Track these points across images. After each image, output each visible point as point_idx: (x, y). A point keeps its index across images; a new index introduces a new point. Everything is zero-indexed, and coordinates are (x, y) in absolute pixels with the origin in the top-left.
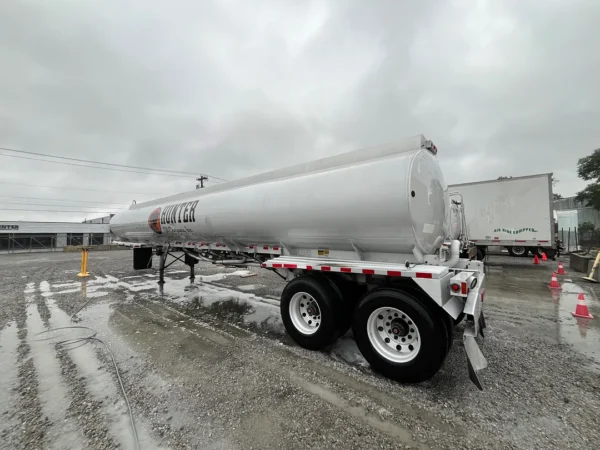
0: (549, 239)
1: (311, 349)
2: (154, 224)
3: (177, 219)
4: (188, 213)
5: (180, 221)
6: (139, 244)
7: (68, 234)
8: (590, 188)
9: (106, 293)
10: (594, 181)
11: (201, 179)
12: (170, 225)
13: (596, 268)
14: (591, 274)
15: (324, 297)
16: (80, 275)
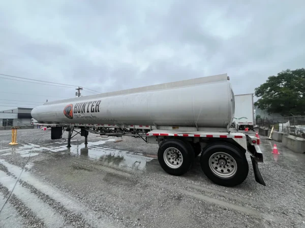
0: (252, 122)
1: (177, 176)
2: (68, 113)
3: (86, 110)
4: (94, 107)
5: (88, 112)
6: (55, 125)
7: (4, 119)
8: (260, 100)
9: (37, 154)
10: (260, 97)
11: (79, 89)
12: (81, 114)
13: (272, 134)
14: (270, 136)
15: (185, 149)
16: (11, 143)
